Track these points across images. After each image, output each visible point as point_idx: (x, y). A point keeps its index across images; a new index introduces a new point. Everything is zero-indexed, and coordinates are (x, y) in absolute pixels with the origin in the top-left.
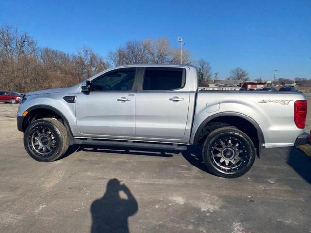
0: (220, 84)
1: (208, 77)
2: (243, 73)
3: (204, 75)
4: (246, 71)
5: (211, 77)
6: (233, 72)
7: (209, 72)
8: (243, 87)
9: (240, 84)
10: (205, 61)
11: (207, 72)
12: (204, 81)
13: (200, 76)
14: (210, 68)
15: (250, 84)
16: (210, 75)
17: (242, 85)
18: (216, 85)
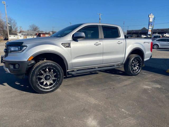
0: (24, 34)
1: (16, 29)
2: (36, 27)
3: (12, 28)
4: (38, 26)
5: (17, 29)
6: (31, 26)
7: (15, 26)
8: (38, 35)
9: (36, 34)
10: (12, 18)
11: (14, 26)
12: (13, 31)
13: (10, 28)
14: (16, 23)
15: (42, 34)
16: (17, 28)
17: (37, 34)
18: (22, 34)
